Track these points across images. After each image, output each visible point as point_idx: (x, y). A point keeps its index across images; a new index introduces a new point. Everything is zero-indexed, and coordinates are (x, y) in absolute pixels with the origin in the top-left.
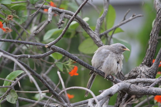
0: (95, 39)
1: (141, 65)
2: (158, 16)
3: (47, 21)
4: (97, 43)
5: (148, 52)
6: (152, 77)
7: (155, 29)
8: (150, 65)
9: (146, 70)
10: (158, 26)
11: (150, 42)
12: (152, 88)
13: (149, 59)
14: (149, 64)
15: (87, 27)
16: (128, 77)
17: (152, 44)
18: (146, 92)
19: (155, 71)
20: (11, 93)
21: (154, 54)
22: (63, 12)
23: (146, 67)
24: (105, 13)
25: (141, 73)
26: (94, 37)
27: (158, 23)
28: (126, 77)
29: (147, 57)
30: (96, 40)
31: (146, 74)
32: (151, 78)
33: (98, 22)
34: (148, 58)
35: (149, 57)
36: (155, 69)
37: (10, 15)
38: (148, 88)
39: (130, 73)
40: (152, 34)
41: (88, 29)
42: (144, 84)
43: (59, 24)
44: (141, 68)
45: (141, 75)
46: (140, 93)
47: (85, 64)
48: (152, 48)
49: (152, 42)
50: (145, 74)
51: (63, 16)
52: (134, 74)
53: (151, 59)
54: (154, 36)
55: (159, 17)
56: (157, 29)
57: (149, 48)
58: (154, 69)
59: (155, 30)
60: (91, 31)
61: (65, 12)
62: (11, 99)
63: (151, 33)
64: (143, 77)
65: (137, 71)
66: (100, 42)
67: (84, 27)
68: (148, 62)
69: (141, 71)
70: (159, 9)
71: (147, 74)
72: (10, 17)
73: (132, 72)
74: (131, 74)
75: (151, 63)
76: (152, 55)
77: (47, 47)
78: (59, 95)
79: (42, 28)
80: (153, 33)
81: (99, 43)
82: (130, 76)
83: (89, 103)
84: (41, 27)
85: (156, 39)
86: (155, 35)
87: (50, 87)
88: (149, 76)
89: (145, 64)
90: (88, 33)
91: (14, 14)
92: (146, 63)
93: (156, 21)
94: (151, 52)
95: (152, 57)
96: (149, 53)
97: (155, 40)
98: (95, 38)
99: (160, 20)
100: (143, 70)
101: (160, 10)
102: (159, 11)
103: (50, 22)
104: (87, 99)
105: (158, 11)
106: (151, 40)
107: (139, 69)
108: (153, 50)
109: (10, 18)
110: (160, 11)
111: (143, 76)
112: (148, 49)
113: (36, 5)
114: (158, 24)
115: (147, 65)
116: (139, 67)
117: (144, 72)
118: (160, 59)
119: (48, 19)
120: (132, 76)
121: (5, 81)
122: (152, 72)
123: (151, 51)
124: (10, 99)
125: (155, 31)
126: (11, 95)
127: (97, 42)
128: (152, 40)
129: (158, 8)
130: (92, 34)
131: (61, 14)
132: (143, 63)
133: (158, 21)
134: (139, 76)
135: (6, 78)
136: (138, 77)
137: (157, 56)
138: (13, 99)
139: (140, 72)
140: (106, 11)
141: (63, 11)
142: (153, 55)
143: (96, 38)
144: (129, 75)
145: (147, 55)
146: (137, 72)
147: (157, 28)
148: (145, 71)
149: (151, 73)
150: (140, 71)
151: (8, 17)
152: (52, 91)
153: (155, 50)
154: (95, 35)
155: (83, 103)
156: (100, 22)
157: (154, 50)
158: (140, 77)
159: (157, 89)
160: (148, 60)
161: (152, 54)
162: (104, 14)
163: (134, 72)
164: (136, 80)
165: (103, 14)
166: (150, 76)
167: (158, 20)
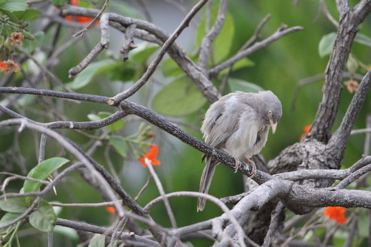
0: (201, 83)
1: (306, 140)
2: (342, 29)
3: (99, 44)
4: (206, 92)
5: (321, 110)
6: (333, 165)
7: (336, 59)
8: (325, 139)
9: (320, 151)
10: (342, 52)
11: (324, 87)
12: (342, 191)
13: (324, 126)
14: (323, 138)
15: (182, 55)
16: (275, 166)
17: (330, 93)
18: (330, 201)
19: (339, 153)
20: (41, 208)
21: (334, 114)
22: (132, 24)
23: (318, 143)
24: (219, 24)
25: (307, 157)
26: (199, 78)
27: (344, 46)
28: (272, 165)
29: (318, 120)
30: (203, 86)
31: (319, 160)
32: (331, 168)
33: (205, 45)
34: (320, 122)
35: (323, 121)
36: (340, 148)
37: (16, 34)
38: (333, 190)
39: (280, 158)
40: (329, 70)
41: (185, 61)
42: (316, 182)
43: (125, 50)
44: (307, 146)
45: (309, 162)
46: (315, 202)
47: (193, 140)
48: (330, 101)
49: (329, 88)
50: (317, 159)
51: (132, 32)
52: (291, 160)
53: (328, 125)
54: (334, 74)
55: (345, 31)
56: (342, 58)
57: (324, 100)
58: (337, 148)
59: (336, 61)
60: (192, 64)
61: (136, 23)
62: (42, 223)
63: (328, 67)
64: (314, 167)
65: (298, 154)
66: (211, 89)
67: (176, 56)
68: (321, 132)
69: (308, 153)
70: (344, 13)
71: (322, 160)
72: (17, 38)
73: (286, 155)
74: (284, 160)
75: (329, 135)
76: (331, 116)
77: (112, 103)
78: (146, 211)
79: (88, 60)
80: (331, 68)
81: (210, 91)
82: (280, 165)
83: (214, 227)
84: (86, 59)
85: (338, 80)
86: (337, 72)
87: (125, 193)
88: (326, 163)
89: (315, 136)
90: (185, 69)
91: (24, 30)
92: (317, 136)
93: (338, 41)
94: (328, 110)
95: (331, 122)
96: (322, 113)
97: (337, 83)
98: (201, 81)
99: (346, 38)
100: (313, 151)
101: (345, 15)
102: (344, 18)
103: (106, 47)
104: (209, 219)
105: (341, 18)
106: (328, 84)
107: (303, 149)
108: (332, 105)
109: (17, 41)
110: (346, 19)
111: (313, 164)
112: (320, 104)
113: (65, 9)
114: (342, 47)
115: (318, 140)
116: (302, 144)
117: (315, 156)
118: (350, 126)
119: (102, 40)
120: (284, 164)
121: (26, 181)
122: (332, 155)
123: (327, 108)
124: (38, 222)
125: (336, 64)
126: (40, 211)
127: (206, 89)
128: (331, 83)
129: (342, 11)
130: (193, 71)
131: (128, 29)
132: (309, 134)
133: (342, 41)
134: (303, 164)
135: (29, 174)
136: (303, 167)
137: (344, 119)
138: (46, 222)
139: (305, 156)
140: (222, 19)
141: (132, 21)
142: (332, 118)
143: (203, 79)
144: (278, 162)
145: (318, 116)
146: (297, 156)
147: (340, 57)
148: (317, 153)
149: (330, 157)
150: (305, 152)
151: (12, 38)
152: (130, 202)
153: (336, 104)
154: (200, 75)
155: (200, 228)
156: (208, 45)
157: (334, 106)
158: (307, 167)
159: (353, 193)
160: (321, 127)
161: (330, 114)
162: (218, 27)
163: (291, 156)
164: (300, 174)
165: (216, 27)
166: (330, 163)
167: (343, 38)
